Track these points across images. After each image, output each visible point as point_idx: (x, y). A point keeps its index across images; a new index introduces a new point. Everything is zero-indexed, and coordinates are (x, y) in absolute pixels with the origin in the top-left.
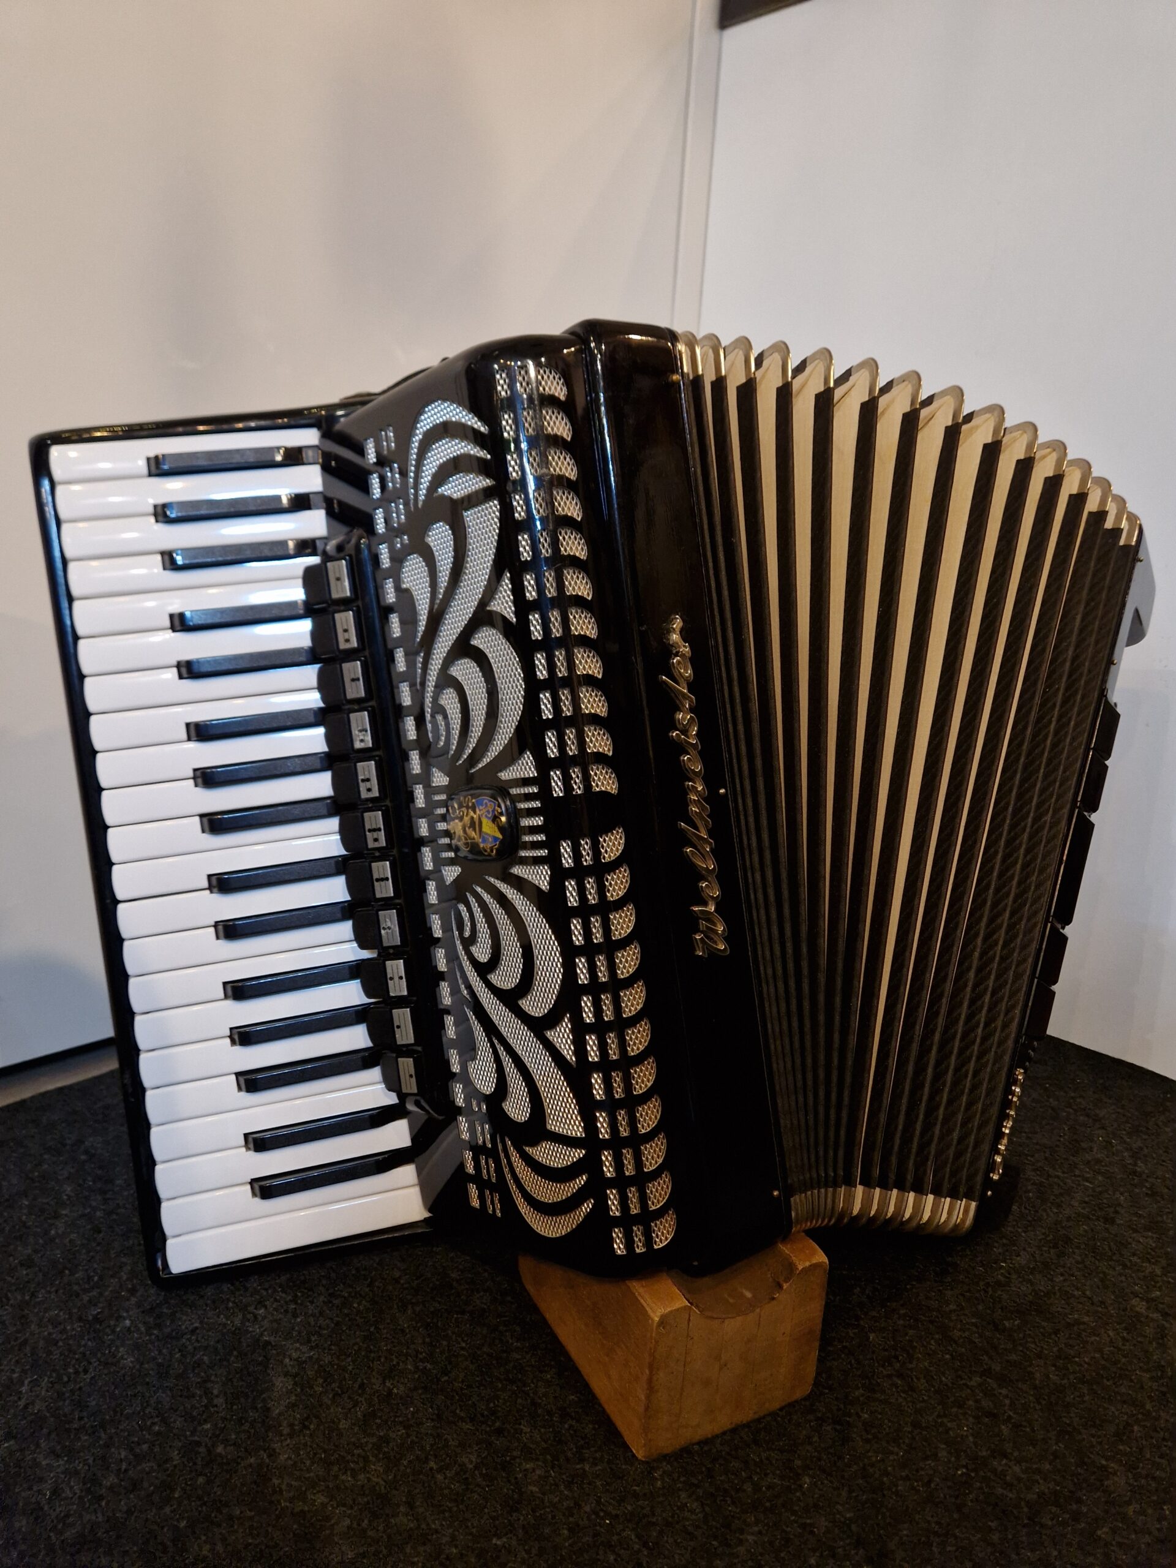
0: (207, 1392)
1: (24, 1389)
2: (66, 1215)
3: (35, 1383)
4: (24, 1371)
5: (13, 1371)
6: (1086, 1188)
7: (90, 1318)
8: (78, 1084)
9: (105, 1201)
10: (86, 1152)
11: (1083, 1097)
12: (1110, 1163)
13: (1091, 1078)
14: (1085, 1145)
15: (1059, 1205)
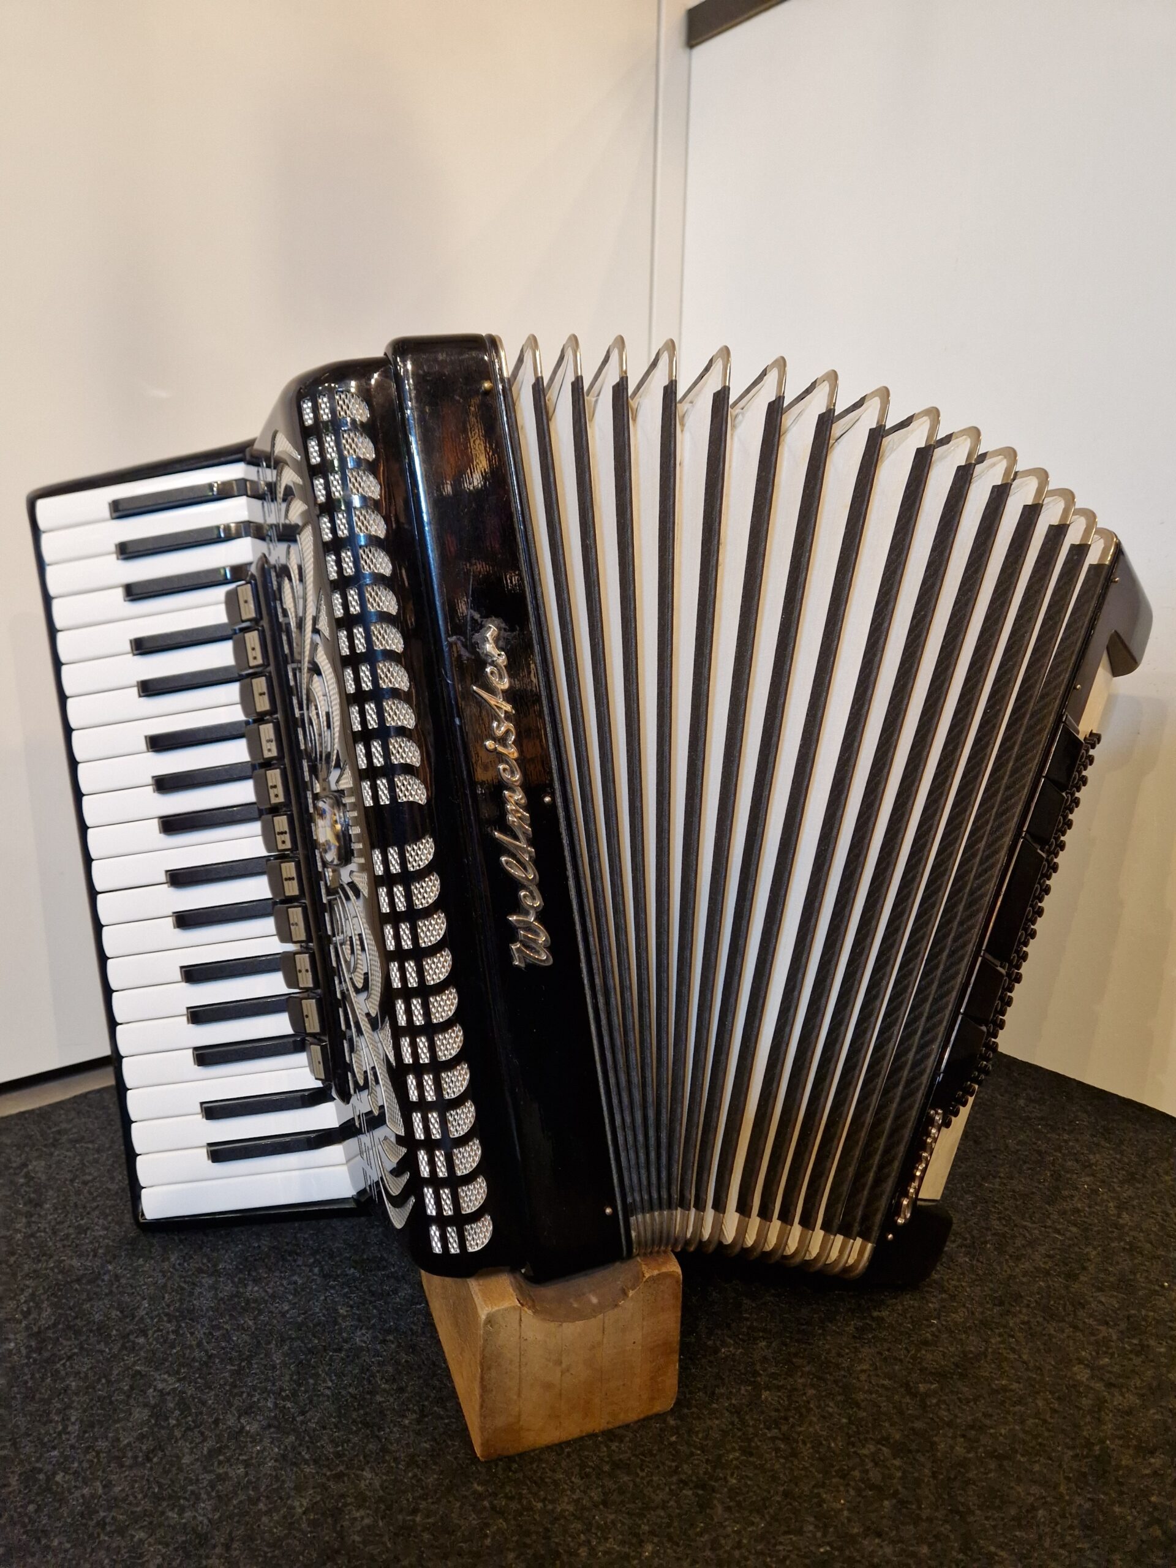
6: (1055, 1240)
11: (1077, 1140)
12: (1090, 1214)
13: (1093, 1119)
14: (1066, 1193)
15: (1018, 1258)
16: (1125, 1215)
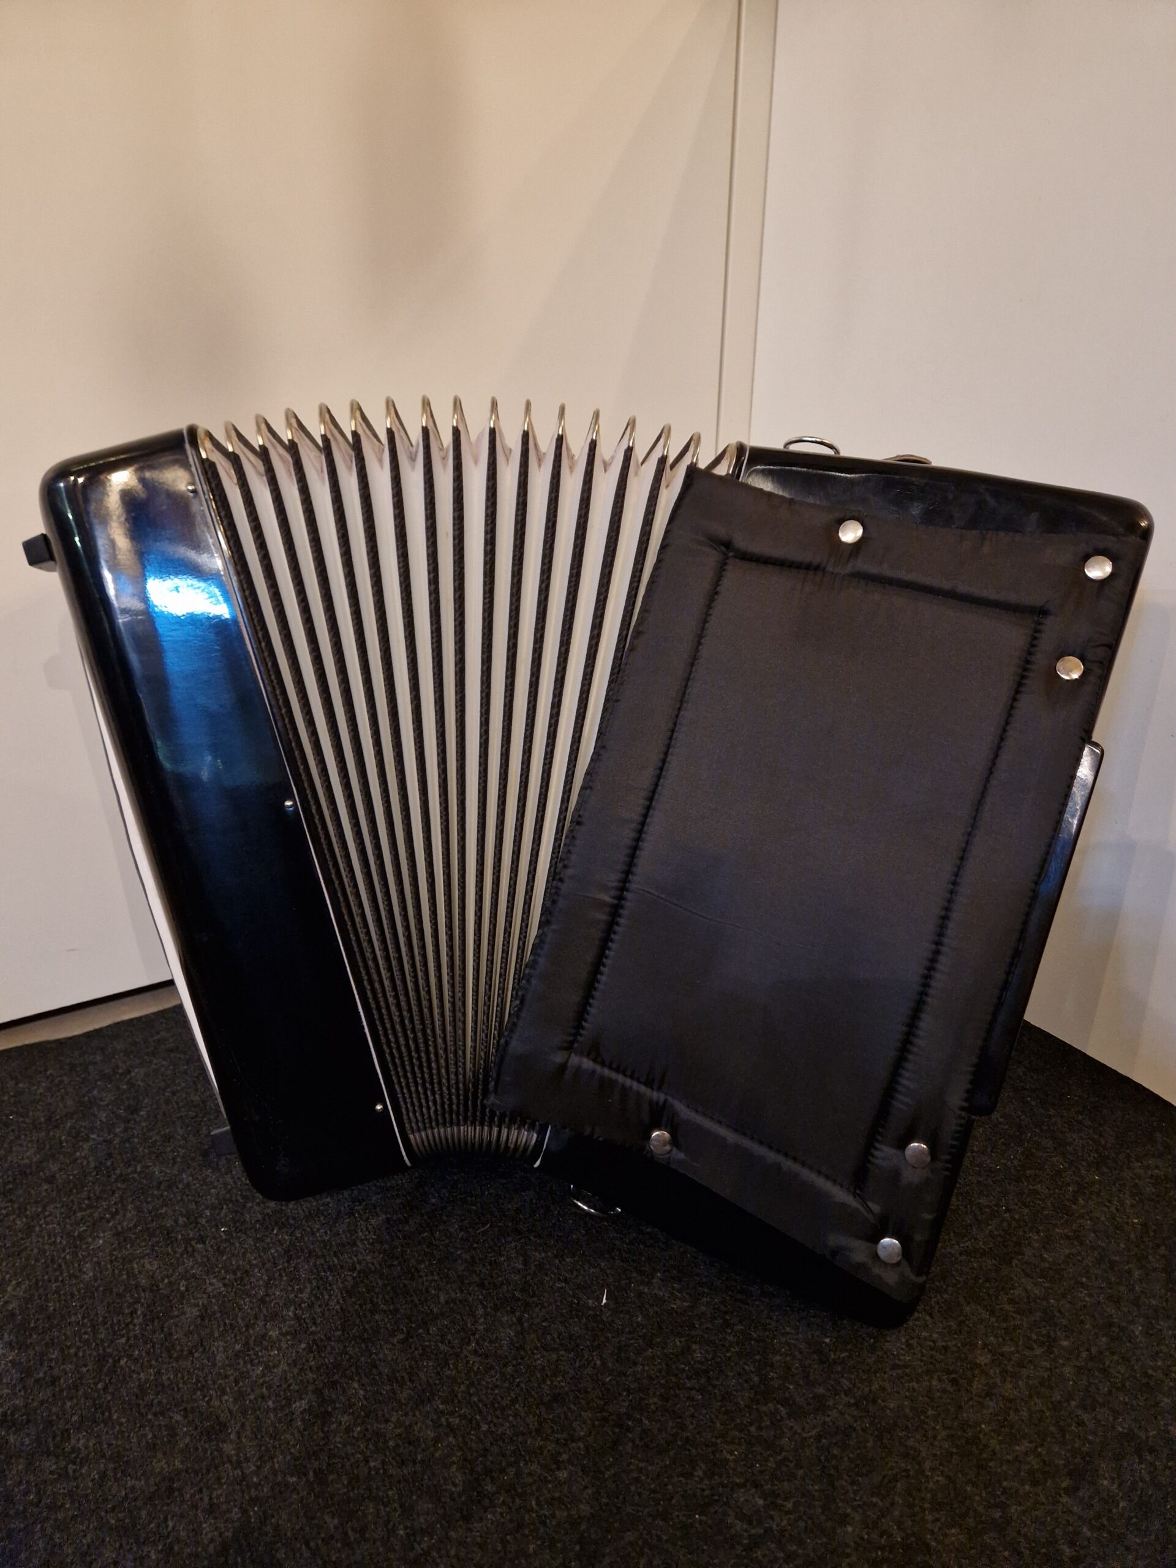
0: (133, 1313)
1: (9, 1288)
2: (94, 1139)
3: (19, 1284)
4: (15, 1274)
5: (7, 1273)
7: (76, 1234)
8: (146, 1016)
9: (126, 1130)
10: (128, 1083)
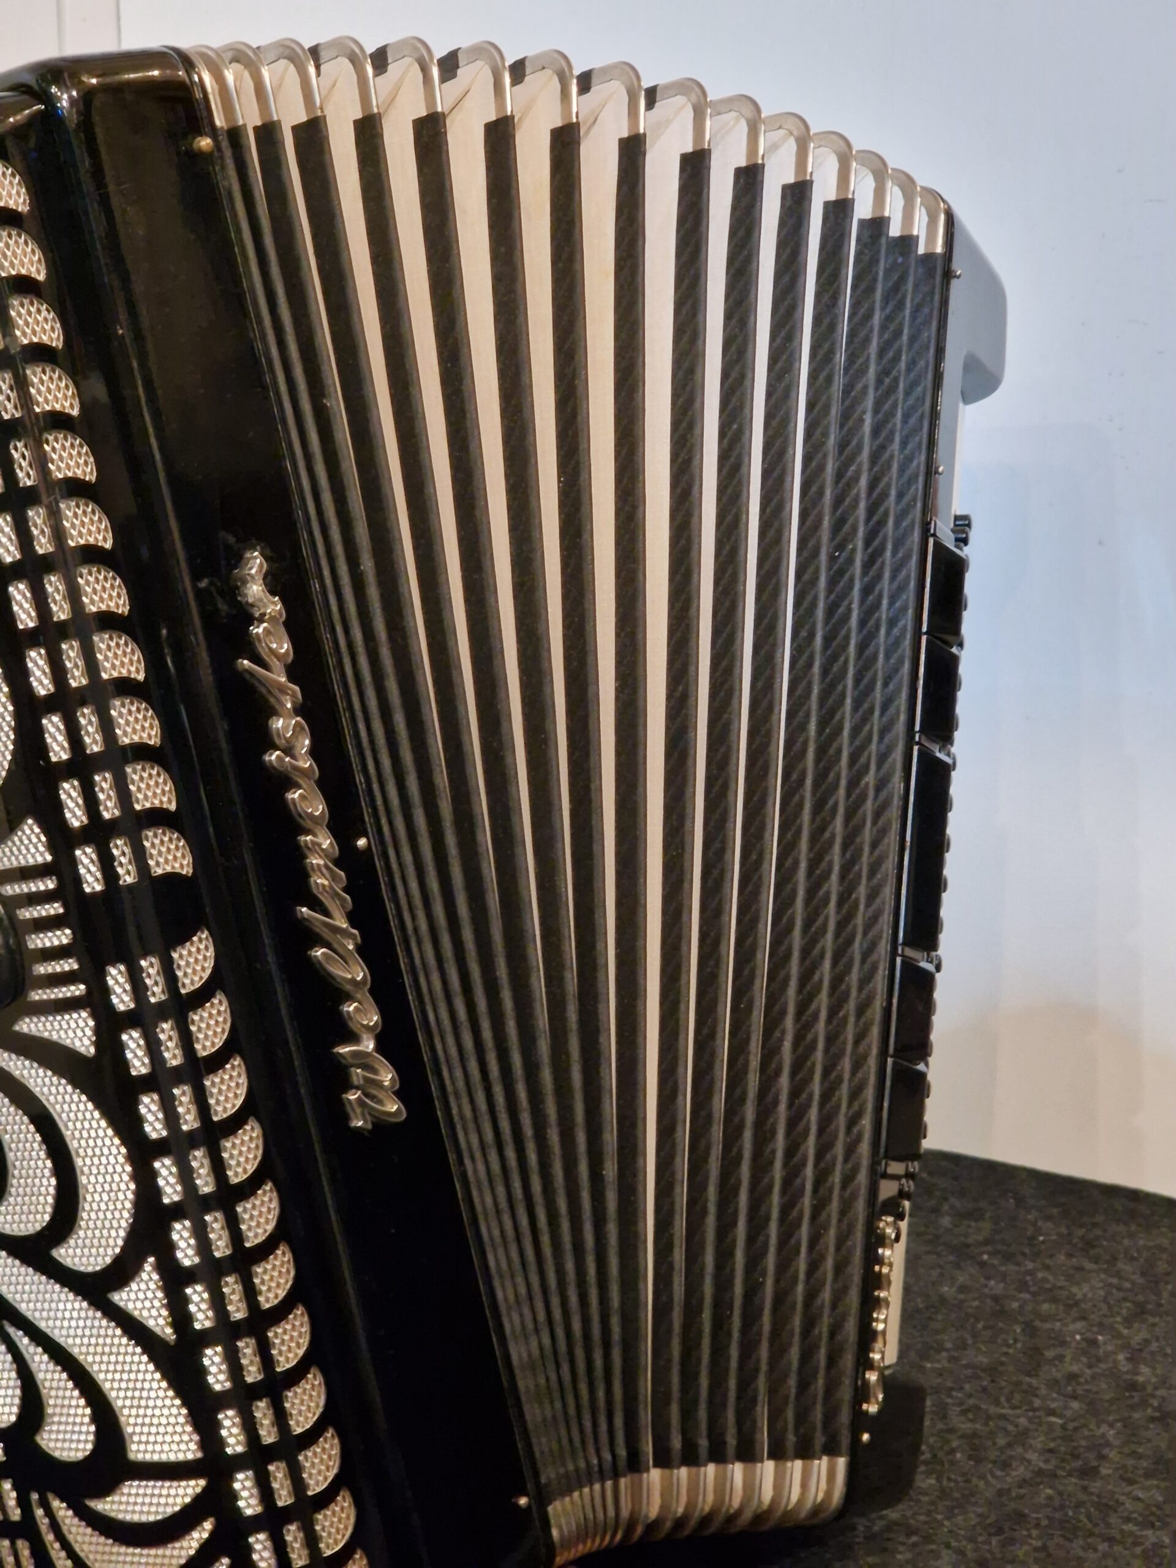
6: (1051, 1425)
11: (1047, 1268)
12: (1093, 1377)
13: (1064, 1230)
14: (1050, 1354)
15: (1006, 1465)
16: (1144, 1369)
